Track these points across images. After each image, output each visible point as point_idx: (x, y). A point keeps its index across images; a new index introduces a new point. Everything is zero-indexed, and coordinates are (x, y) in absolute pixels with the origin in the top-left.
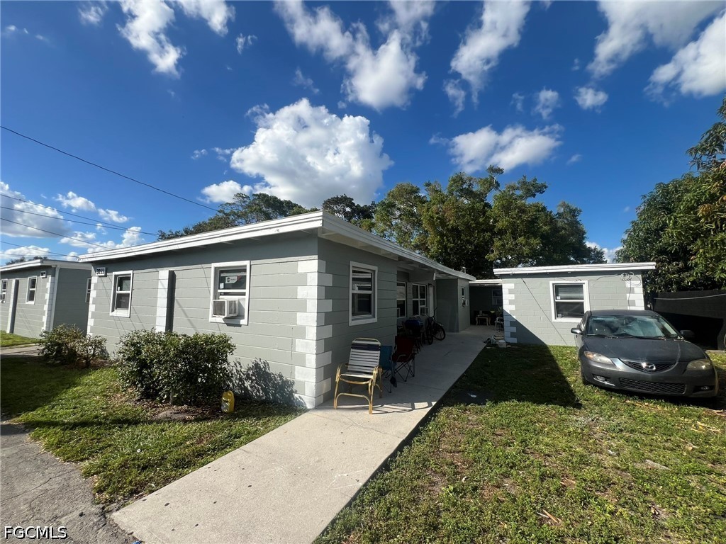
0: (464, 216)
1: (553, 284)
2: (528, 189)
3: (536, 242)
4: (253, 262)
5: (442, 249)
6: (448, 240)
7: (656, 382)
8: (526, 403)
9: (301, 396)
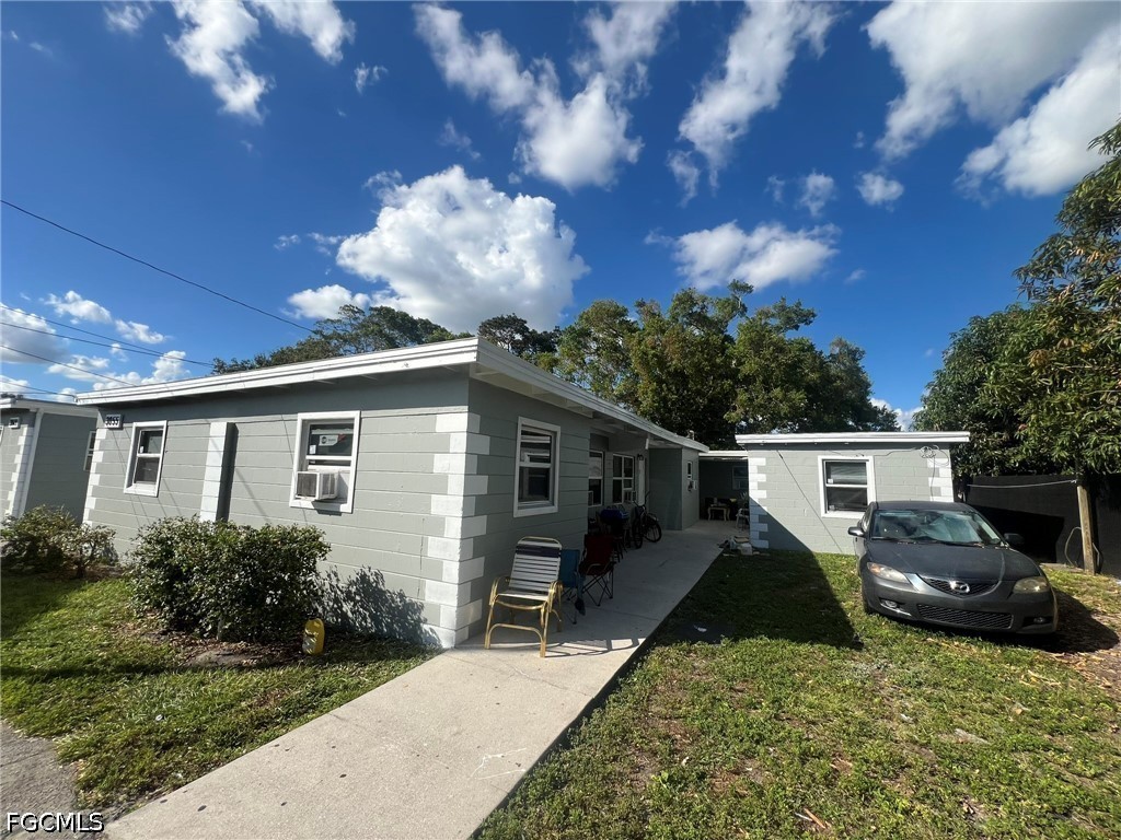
0: (693, 354)
1: (823, 460)
2: (789, 318)
3: (799, 397)
4: (365, 414)
5: (659, 403)
6: (669, 390)
7: (970, 611)
8: (781, 641)
9: (433, 627)
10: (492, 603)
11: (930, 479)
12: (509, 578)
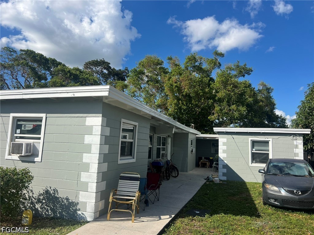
0: (195, 87)
1: (251, 140)
2: (241, 71)
3: (243, 109)
4: (48, 115)
5: (177, 110)
6: (183, 104)
7: (300, 202)
8: (229, 215)
9: (83, 212)
10: (110, 200)
11: (295, 149)
12: (116, 190)
